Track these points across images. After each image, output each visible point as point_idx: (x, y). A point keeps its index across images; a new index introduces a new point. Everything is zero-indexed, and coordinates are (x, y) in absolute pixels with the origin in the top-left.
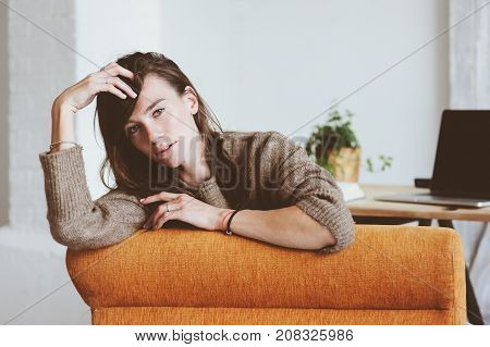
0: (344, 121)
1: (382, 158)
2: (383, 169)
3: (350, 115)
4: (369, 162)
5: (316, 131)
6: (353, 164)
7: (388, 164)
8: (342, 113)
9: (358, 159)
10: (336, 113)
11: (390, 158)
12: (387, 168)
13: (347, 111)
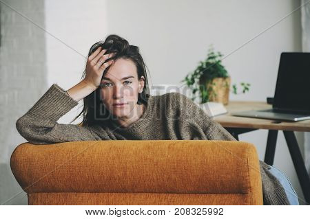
0: (217, 59)
1: (243, 84)
2: (244, 92)
3: (220, 56)
4: (234, 87)
5: (200, 65)
6: (224, 88)
7: (247, 89)
8: (216, 54)
9: (227, 85)
10: (212, 53)
11: (248, 85)
12: (246, 91)
13: (219, 53)
